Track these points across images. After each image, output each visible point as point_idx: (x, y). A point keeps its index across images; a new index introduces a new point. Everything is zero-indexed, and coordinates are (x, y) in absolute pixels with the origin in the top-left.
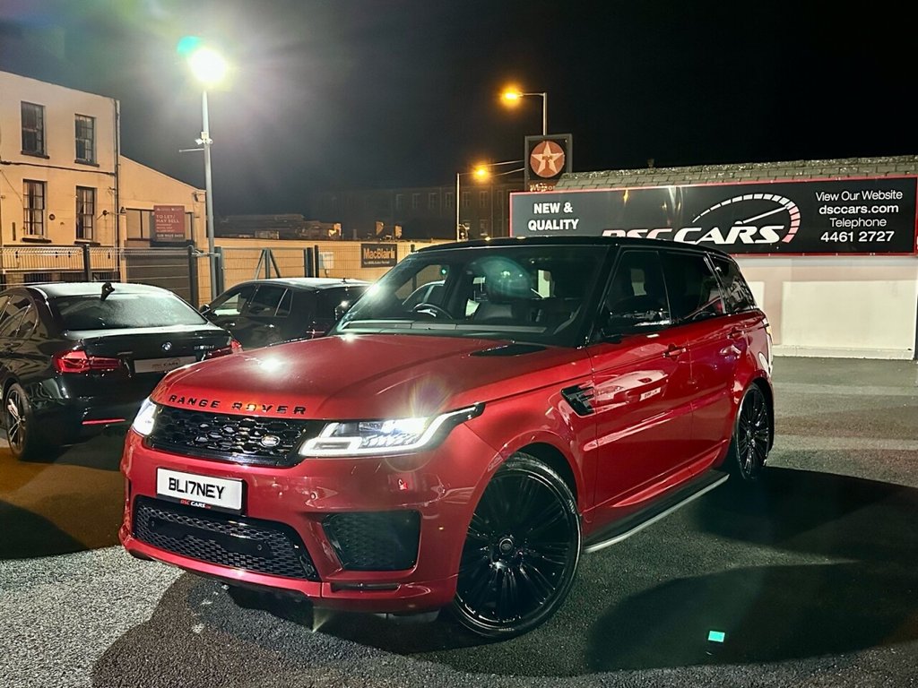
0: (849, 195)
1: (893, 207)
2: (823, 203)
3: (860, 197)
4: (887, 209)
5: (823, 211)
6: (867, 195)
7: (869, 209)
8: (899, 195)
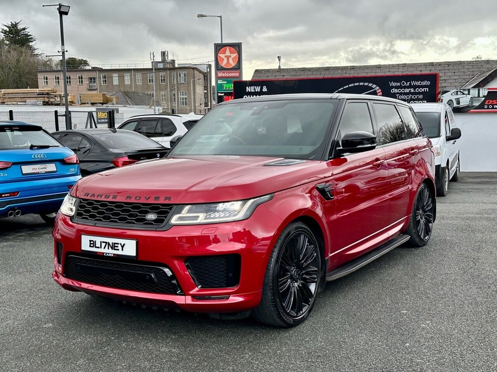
0: (405, 83)
1: (426, 89)
2: (393, 87)
3: (410, 84)
4: (423, 90)
5: (393, 91)
6: (413, 83)
7: (415, 90)
8: (428, 83)
